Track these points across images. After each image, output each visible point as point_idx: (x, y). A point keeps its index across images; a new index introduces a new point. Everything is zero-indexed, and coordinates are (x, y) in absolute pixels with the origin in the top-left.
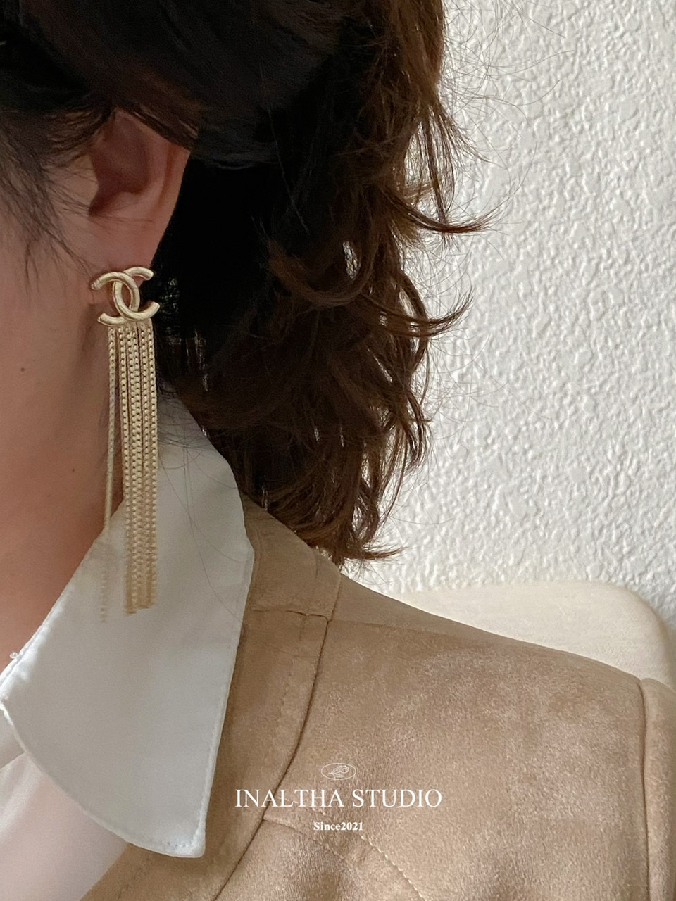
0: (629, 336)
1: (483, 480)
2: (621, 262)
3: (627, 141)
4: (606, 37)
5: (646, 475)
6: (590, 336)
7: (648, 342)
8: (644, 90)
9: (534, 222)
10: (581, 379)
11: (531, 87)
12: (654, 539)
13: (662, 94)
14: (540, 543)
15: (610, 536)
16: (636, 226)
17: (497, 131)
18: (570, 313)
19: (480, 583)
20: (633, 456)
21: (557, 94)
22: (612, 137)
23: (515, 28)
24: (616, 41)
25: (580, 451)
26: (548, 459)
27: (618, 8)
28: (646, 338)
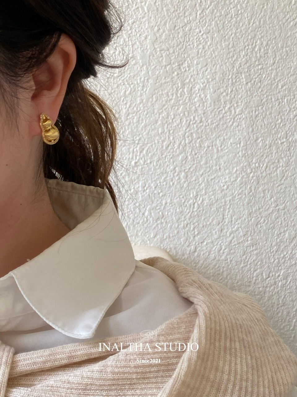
0: (200, 151)
1: (142, 204)
2: (198, 122)
3: (203, 76)
4: (196, 35)
5: (205, 204)
6: (186, 149)
7: (208, 153)
8: (210, 56)
9: (166, 105)
10: (182, 166)
11: (166, 53)
12: (208, 229)
13: (217, 58)
14: (163, 229)
15: (191, 227)
16: (205, 108)
17: (153, 69)
18: (179, 140)
19: (139, 244)
20: (200, 197)
21: (176, 57)
22: (197, 73)
23: (161, 30)
24: (200, 37)
25: (180, 194)
26: (168, 197)
27: (201, 24)
28: (207, 151)
